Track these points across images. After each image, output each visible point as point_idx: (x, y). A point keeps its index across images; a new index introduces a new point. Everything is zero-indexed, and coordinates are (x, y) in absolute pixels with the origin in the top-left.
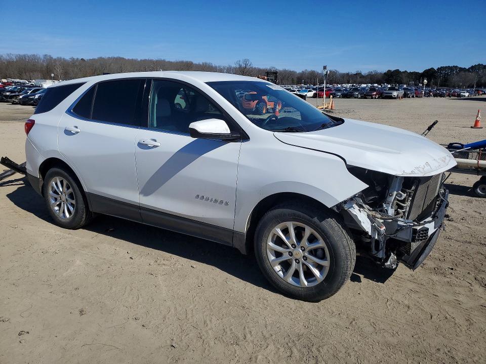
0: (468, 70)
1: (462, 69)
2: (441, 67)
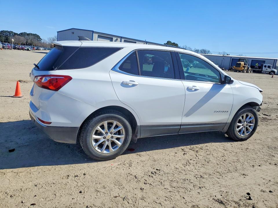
0: (19, 35)
1: (15, 34)
2: (3, 31)
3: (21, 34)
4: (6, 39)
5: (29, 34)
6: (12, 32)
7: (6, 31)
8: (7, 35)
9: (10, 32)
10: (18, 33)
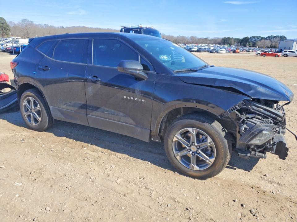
3: (268, 37)
4: (253, 43)
5: (275, 36)
6: (260, 37)
7: (255, 37)
8: (255, 40)
9: (258, 37)
10: (265, 37)
